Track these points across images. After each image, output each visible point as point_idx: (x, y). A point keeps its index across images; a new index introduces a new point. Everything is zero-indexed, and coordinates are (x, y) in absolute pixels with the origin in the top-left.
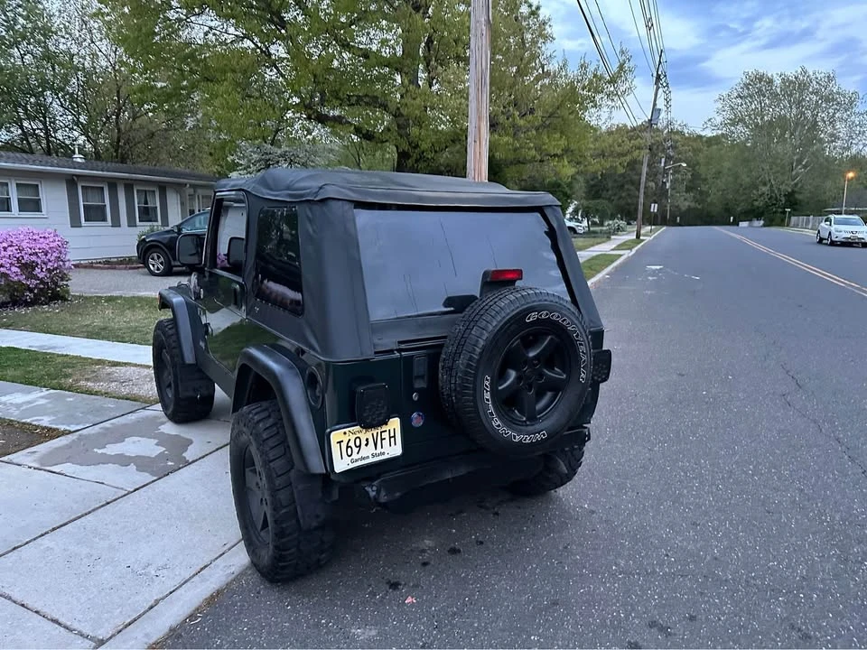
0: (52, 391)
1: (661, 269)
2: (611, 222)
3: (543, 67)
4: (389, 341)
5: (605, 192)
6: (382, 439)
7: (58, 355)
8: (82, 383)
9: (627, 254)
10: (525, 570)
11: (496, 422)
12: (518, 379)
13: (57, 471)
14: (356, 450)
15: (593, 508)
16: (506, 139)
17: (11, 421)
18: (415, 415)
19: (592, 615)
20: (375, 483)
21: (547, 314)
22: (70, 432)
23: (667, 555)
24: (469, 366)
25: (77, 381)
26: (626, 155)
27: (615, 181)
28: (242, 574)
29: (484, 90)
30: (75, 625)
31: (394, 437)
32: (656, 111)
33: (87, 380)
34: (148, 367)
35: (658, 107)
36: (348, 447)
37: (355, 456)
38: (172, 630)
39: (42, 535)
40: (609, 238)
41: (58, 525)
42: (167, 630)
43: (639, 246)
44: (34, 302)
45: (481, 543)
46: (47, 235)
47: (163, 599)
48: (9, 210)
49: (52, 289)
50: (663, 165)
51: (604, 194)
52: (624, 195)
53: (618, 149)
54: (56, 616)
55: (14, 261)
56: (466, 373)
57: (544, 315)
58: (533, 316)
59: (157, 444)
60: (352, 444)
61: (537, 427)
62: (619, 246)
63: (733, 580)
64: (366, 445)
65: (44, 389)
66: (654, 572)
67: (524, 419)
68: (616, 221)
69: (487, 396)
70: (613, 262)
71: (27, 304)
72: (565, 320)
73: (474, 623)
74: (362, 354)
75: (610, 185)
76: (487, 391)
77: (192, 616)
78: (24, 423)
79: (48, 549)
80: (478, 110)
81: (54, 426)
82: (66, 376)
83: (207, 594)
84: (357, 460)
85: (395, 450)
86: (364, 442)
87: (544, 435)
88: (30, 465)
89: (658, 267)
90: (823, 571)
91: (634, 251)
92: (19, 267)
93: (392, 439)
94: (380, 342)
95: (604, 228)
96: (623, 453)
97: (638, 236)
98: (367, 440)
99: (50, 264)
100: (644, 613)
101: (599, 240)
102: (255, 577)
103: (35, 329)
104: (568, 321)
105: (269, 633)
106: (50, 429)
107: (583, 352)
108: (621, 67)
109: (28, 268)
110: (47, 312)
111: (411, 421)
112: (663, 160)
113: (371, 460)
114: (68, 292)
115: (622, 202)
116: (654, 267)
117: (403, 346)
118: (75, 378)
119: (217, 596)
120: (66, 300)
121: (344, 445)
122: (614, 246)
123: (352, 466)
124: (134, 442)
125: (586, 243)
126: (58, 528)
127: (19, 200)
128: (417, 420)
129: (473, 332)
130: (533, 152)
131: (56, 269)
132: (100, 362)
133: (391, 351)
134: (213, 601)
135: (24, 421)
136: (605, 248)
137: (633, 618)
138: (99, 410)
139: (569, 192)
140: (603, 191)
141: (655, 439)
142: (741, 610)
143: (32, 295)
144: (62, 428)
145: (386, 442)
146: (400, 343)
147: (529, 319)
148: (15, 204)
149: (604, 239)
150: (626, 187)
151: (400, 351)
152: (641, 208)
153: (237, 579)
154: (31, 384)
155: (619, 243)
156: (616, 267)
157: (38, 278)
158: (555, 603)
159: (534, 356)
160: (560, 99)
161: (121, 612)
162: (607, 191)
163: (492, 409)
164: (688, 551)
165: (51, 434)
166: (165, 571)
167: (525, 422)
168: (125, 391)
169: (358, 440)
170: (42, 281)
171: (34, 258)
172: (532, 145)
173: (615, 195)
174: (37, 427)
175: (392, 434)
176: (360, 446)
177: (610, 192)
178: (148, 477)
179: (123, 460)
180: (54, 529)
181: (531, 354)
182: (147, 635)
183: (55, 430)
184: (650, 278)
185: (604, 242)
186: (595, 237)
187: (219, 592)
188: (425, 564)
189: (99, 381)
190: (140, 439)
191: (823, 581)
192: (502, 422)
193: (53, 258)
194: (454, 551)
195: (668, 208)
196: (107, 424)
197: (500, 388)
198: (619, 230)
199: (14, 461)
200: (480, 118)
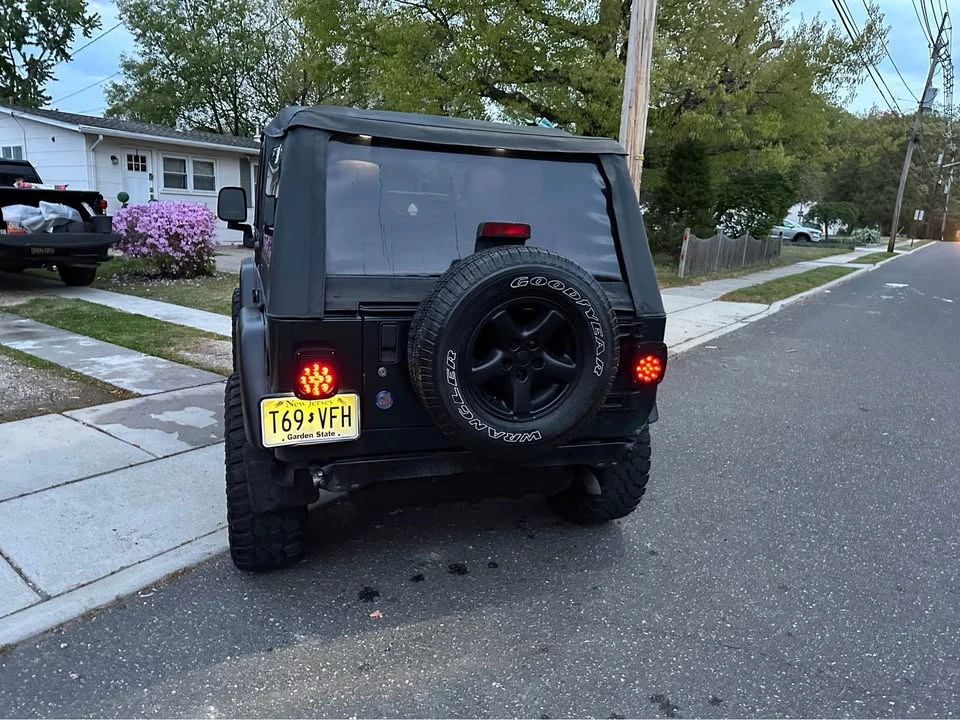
0: (150, 357)
1: (904, 287)
2: (859, 231)
3: (773, 33)
4: (348, 301)
5: (858, 194)
6: (332, 417)
7: (176, 325)
8: (181, 352)
9: (869, 267)
10: (530, 605)
11: (464, 411)
12: (504, 361)
13: (105, 430)
14: (295, 425)
15: (656, 549)
16: (706, 117)
17: (97, 380)
18: (381, 394)
19: (583, 673)
20: (324, 468)
21: (543, 281)
22: (140, 396)
23: (724, 619)
24: (428, 336)
25: (177, 350)
26: (873, 143)
27: (873, 181)
28: (219, 556)
29: (646, 44)
30: (33, 578)
31: (349, 416)
32: (930, 93)
33: (187, 350)
34: (225, 338)
35: (934, 86)
36: (284, 420)
37: (293, 431)
38: (119, 599)
39: (53, 487)
40: (852, 249)
41: (73, 479)
42: (114, 598)
43: (889, 259)
44: (180, 275)
45: (495, 565)
46: (196, 209)
47: (128, 567)
48: (185, 187)
49: (198, 264)
50: (939, 162)
51: (857, 196)
52: (882, 197)
53: (865, 136)
54: (20, 565)
55: (163, 232)
56: (425, 345)
57: (538, 282)
58: (522, 282)
59: (212, 417)
60: (290, 416)
61: (529, 425)
62: (861, 258)
63: (801, 665)
64: (310, 421)
65: (143, 354)
66: (694, 636)
67: (512, 413)
68: (866, 229)
69: (452, 375)
70: (842, 275)
71: (174, 277)
72: (571, 291)
73: (434, 653)
74: (309, 312)
75: (865, 185)
76: (451, 370)
77: (146, 590)
78: (106, 383)
79: (53, 501)
80: (636, 69)
81: (129, 389)
82: (171, 345)
83: (171, 570)
84: (296, 437)
85: (351, 431)
86: (307, 417)
87: (537, 436)
88: (85, 421)
89: (901, 286)
90: (943, 678)
91: (878, 265)
92: (167, 239)
93: (346, 419)
94: (335, 300)
95: (851, 238)
96: (732, 491)
97: (891, 249)
98: (311, 415)
99: (196, 237)
100: (654, 683)
101: (837, 250)
102: (229, 561)
103: (171, 301)
104: (576, 292)
105: (209, 621)
106: (125, 391)
107: (599, 336)
108: (870, 29)
109: (175, 239)
110: (188, 285)
111: (376, 400)
112: (941, 156)
113: (315, 439)
114: (214, 268)
115: (880, 207)
116: (895, 285)
117: (364, 309)
118: (177, 347)
119: (182, 574)
120: (212, 275)
121: (279, 418)
122: (855, 258)
123: (288, 442)
124: (192, 412)
125: (818, 253)
126: (72, 482)
127: (194, 177)
128: (384, 400)
129: (439, 295)
130: (741, 134)
131: (200, 243)
132: (210, 335)
133: (352, 313)
134: (173, 578)
135: (106, 381)
136: (842, 260)
137: (635, 686)
138: (179, 379)
139: (792, 187)
140: (855, 192)
141: (786, 480)
142: (792, 705)
143: (177, 268)
144: (136, 390)
145: (337, 421)
146: (361, 303)
147: (514, 284)
148: (190, 181)
149: (844, 250)
150: (887, 188)
151: (362, 314)
152: (897, 214)
153: (211, 561)
154: (135, 349)
155: (863, 255)
156: (844, 282)
157: (183, 251)
158: (545, 650)
159: (529, 336)
160: (782, 70)
161: (82, 573)
162: (861, 192)
163: (457, 393)
164: (757, 618)
165: (125, 394)
166: (147, 541)
167: (512, 416)
168: (215, 364)
169: (299, 414)
170: (187, 254)
171: (180, 230)
172: (740, 126)
173: (870, 198)
174: (115, 388)
175: (346, 413)
176: (301, 421)
177: (864, 195)
178: (185, 446)
179: (170, 428)
180: (67, 483)
181: (526, 334)
182: (91, 600)
183: (130, 392)
184: (884, 297)
185: (844, 253)
186: (833, 247)
187: (186, 570)
188: (418, 578)
189: (197, 352)
190: (199, 409)
191: (936, 690)
192: (474, 411)
193: (198, 232)
194: (459, 570)
195: (944, 218)
196: (177, 393)
197: (474, 370)
198: (869, 240)
199: (74, 417)
200: (638, 80)
